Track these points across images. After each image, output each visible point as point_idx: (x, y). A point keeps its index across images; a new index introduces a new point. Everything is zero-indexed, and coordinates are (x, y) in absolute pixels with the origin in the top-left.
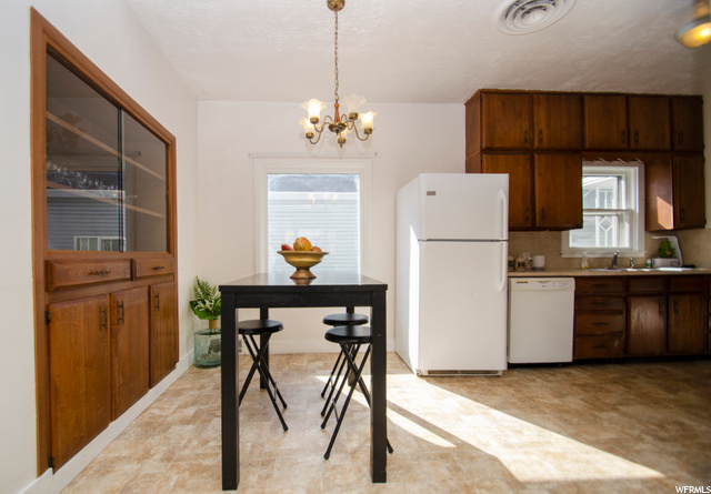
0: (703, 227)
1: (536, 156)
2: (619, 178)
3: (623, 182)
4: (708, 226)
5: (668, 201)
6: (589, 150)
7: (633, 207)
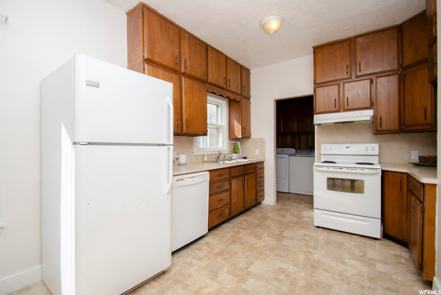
0: (250, 138)
1: (183, 78)
2: (218, 106)
3: (219, 109)
4: (252, 137)
5: (239, 123)
6: (210, 84)
7: (224, 124)
